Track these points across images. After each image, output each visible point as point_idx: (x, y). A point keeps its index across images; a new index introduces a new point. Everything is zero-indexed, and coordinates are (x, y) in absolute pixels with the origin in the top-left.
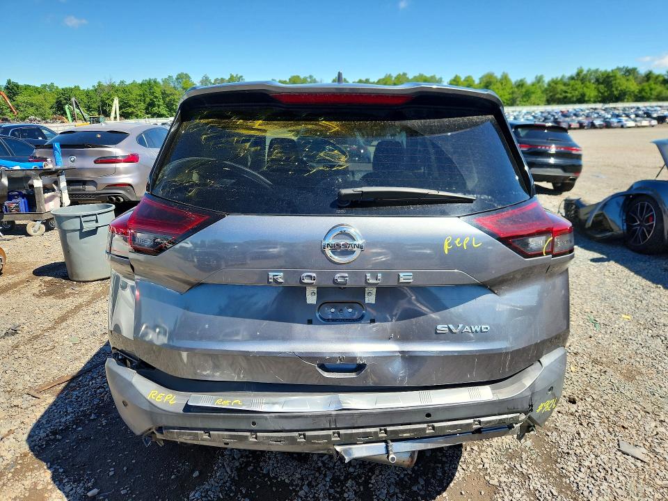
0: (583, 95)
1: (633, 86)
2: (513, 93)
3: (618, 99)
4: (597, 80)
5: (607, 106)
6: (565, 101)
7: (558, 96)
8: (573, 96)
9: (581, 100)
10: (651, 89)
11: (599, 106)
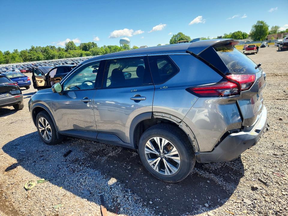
0: (38, 57)
1: (56, 53)
2: (6, 57)
3: (52, 58)
4: (42, 51)
5: (49, 61)
6: (31, 60)
7: (28, 58)
8: (34, 58)
9: (38, 59)
10: (63, 54)
11: (46, 61)
